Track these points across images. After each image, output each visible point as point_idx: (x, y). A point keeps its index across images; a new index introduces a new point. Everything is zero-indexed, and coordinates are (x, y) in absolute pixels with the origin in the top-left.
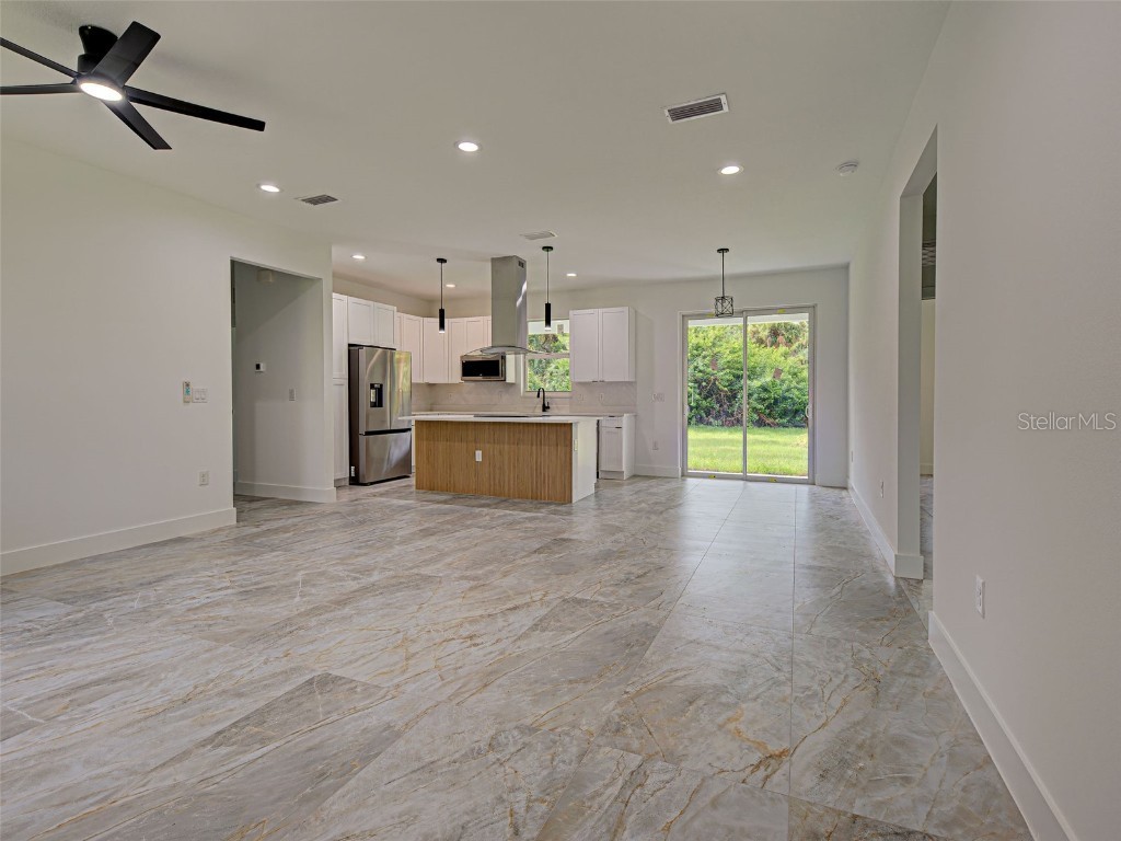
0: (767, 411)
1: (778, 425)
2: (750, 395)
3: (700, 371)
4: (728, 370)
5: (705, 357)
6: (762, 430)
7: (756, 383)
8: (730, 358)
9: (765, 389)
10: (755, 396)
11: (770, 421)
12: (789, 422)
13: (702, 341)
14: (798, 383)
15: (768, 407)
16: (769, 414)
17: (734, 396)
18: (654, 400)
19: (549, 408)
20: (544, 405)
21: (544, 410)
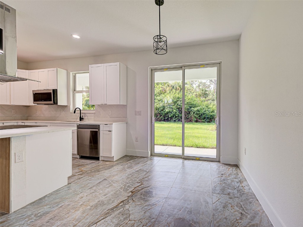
0: (199, 118)
1: (202, 122)
2: (194, 113)
3: (179, 105)
4: (187, 105)
5: (181, 101)
6: (197, 123)
7: (196, 109)
8: (188, 101)
9: (198, 111)
10: (195, 113)
11: (200, 120)
12: (205, 121)
13: (180, 96)
14: (208, 109)
15: (199, 116)
16: (200, 119)
17: (189, 113)
18: (136, 114)
19: (83, 119)
20: (80, 117)
21: (80, 120)
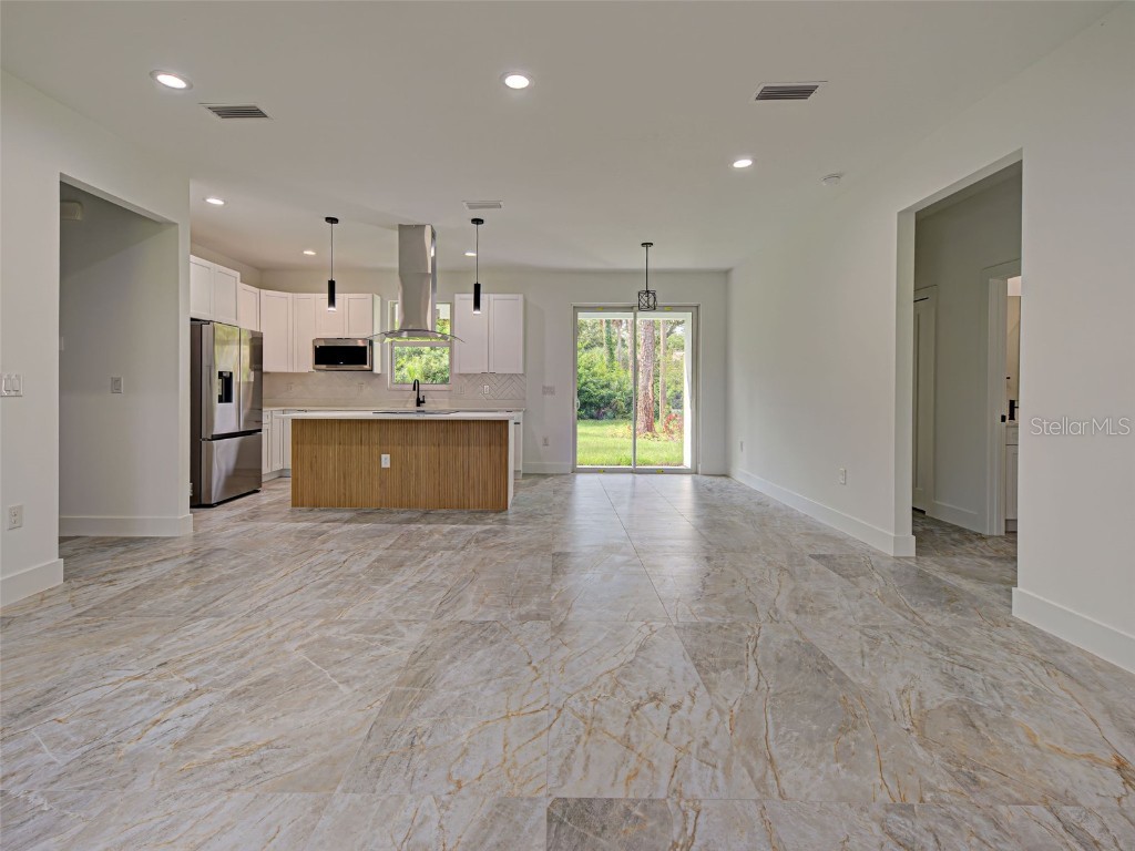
18: (544, 393)
19: (423, 402)
20: (418, 399)
21: (418, 405)
